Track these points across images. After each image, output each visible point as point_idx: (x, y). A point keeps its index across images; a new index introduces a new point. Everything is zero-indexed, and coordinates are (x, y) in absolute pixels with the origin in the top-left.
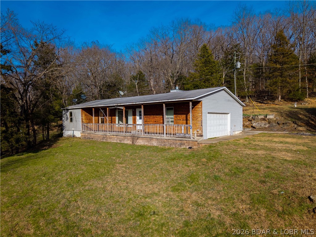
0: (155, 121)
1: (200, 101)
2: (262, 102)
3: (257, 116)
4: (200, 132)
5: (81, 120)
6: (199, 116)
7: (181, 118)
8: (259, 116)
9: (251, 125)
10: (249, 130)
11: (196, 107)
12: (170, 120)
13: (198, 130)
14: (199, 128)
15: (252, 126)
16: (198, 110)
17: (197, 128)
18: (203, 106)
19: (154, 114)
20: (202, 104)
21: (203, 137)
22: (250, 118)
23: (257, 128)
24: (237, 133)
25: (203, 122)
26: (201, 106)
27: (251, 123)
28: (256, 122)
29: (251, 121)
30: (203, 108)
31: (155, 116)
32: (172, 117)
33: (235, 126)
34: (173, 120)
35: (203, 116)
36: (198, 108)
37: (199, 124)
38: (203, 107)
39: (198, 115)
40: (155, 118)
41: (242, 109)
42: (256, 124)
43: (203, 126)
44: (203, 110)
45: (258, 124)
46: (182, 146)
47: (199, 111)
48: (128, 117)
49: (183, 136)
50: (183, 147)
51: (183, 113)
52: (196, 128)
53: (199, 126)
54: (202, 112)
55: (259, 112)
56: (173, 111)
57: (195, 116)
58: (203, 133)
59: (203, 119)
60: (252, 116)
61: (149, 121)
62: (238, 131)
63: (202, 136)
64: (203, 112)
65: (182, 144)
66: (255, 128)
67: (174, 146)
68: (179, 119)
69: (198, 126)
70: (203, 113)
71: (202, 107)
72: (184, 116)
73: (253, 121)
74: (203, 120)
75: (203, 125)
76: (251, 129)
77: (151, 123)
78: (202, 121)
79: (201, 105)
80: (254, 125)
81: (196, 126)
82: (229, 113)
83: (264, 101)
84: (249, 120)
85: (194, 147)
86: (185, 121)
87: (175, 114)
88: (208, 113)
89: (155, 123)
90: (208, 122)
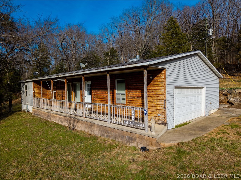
0: (104, 98)
1: (163, 69)
2: (232, 74)
3: (235, 90)
4: (162, 117)
5: (33, 94)
6: (160, 93)
7: (135, 95)
8: (236, 90)
9: (227, 100)
10: (226, 106)
11: (156, 78)
12: (121, 97)
13: (159, 115)
14: (161, 111)
15: (228, 102)
16: (159, 83)
17: (157, 111)
18: (167, 76)
19: (103, 88)
20: (165, 73)
21: (166, 127)
22: (225, 92)
23: (236, 104)
24: (213, 112)
25: (167, 102)
26: (163, 77)
27: (227, 98)
28: (233, 97)
29: (227, 95)
30: (167, 81)
31: (103, 91)
32: (124, 92)
33: (211, 103)
34: (124, 97)
35: (167, 92)
36: (159, 80)
37: (160, 106)
38: (167, 79)
39: (160, 90)
40: (104, 94)
41: (218, 81)
42: (234, 99)
43: (167, 109)
44: (167, 83)
45: (237, 99)
46: (132, 142)
47: (161, 85)
48: (77, 91)
49: (133, 125)
50: (132, 144)
51: (137, 88)
52: (155, 110)
53: (161, 108)
54: (165, 87)
55: (234, 85)
56: (124, 85)
57: (155, 93)
58: (167, 120)
59: (167, 97)
60: (227, 90)
61: (97, 98)
62: (214, 109)
63: (165, 124)
64: (167, 86)
65: (132, 139)
66: (233, 104)
67: (120, 141)
68: (132, 97)
69: (159, 108)
70: (167, 88)
71: (165, 79)
72: (139, 92)
73: (229, 96)
74: (167, 99)
75: (167, 106)
76: (228, 106)
77: (99, 99)
78: (165, 100)
79: (165, 76)
80: (231, 100)
81: (156, 108)
82: (203, 88)
83: (234, 73)
84: (223, 94)
85: (151, 148)
86: (141, 100)
87: (127, 88)
88: (176, 87)
89: (103, 100)
90: (176, 101)
